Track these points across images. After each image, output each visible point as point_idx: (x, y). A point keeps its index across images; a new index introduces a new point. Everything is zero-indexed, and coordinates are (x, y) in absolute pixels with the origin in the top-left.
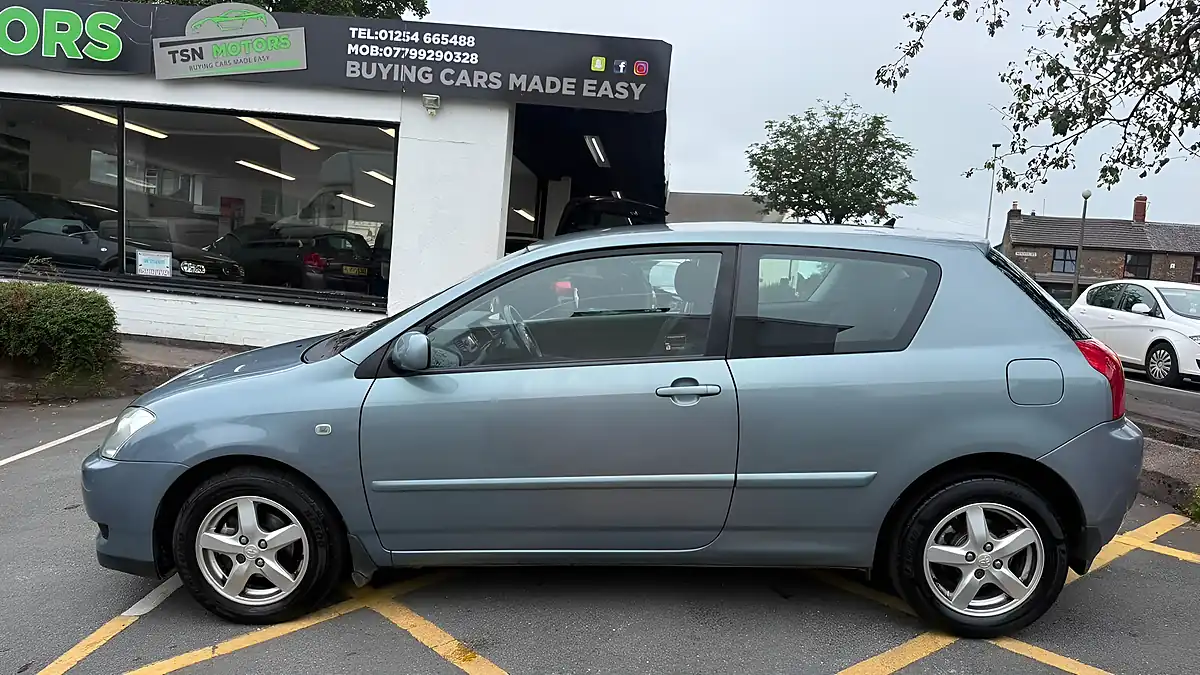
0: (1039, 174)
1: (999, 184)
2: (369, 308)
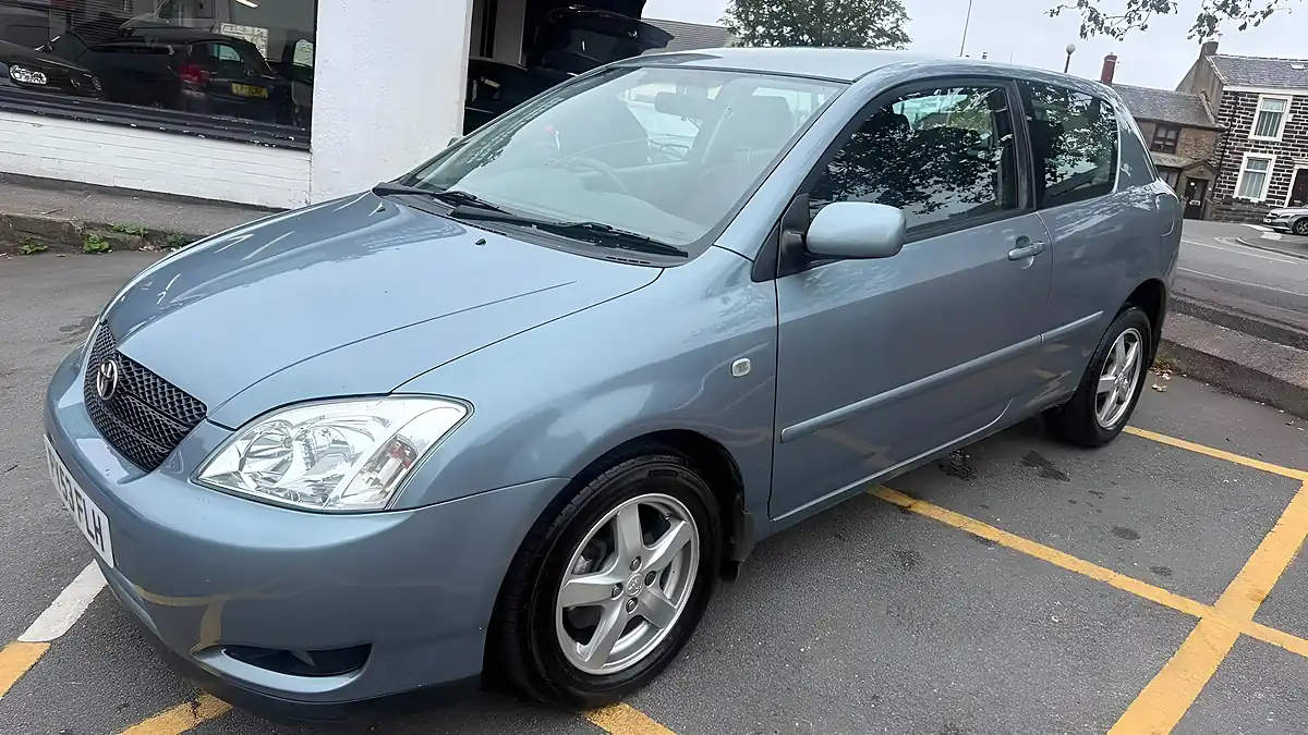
0: (1140, 18)
1: (1083, 27)
2: (286, 143)
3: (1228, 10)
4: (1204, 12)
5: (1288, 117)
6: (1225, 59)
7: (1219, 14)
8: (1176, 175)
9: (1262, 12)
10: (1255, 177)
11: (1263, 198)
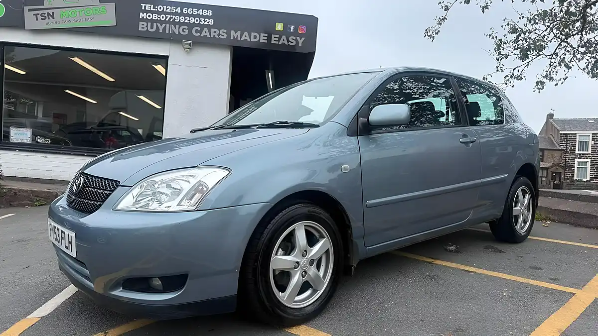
0: (510, 83)
3: (548, 78)
4: (538, 80)
5: (591, 143)
6: (558, 121)
7: (545, 80)
8: (546, 171)
9: (563, 78)
10: (583, 170)
11: (588, 179)
